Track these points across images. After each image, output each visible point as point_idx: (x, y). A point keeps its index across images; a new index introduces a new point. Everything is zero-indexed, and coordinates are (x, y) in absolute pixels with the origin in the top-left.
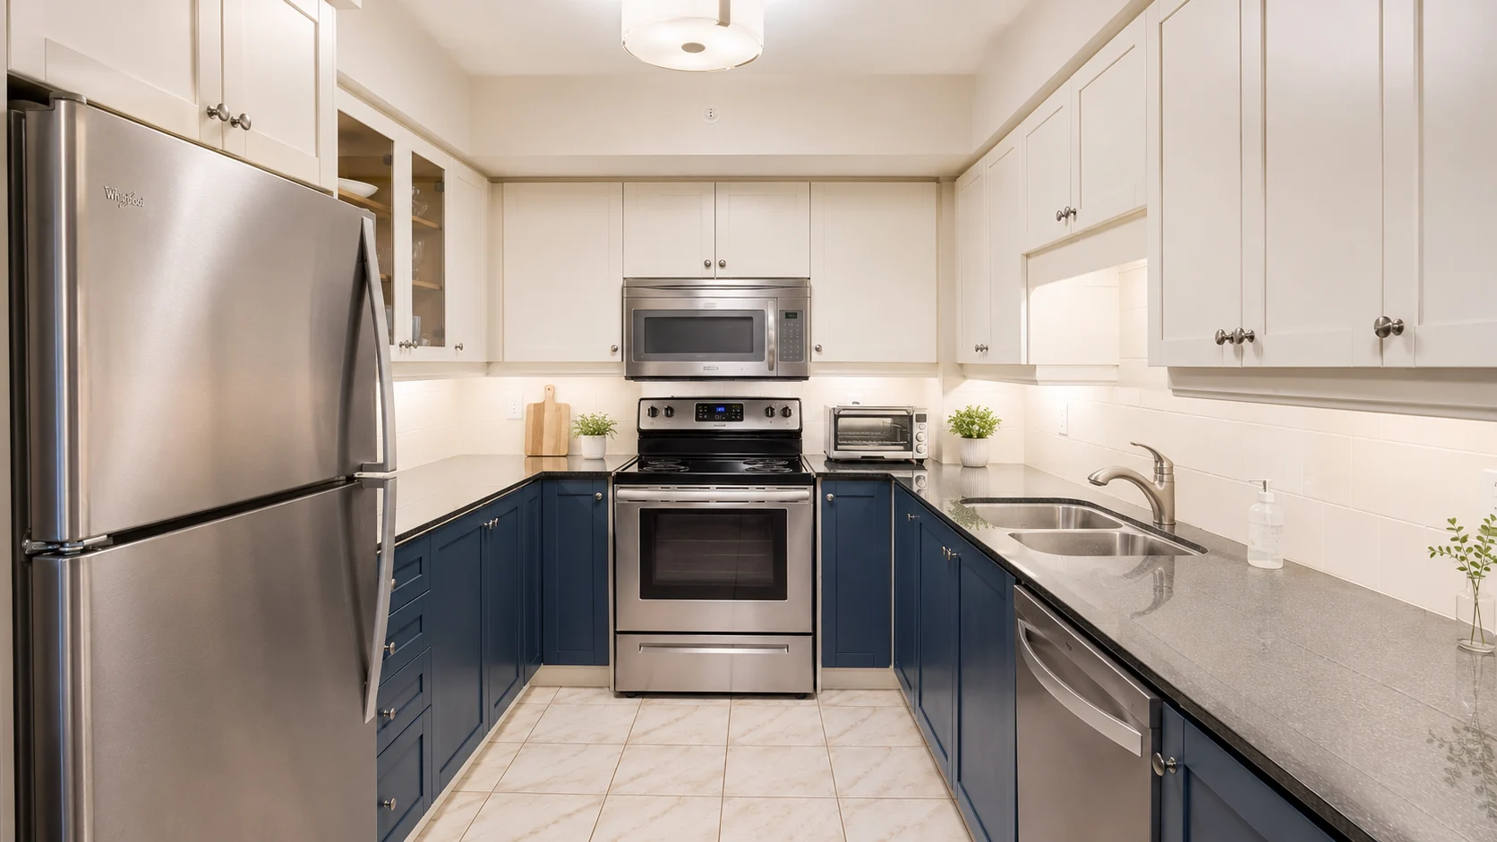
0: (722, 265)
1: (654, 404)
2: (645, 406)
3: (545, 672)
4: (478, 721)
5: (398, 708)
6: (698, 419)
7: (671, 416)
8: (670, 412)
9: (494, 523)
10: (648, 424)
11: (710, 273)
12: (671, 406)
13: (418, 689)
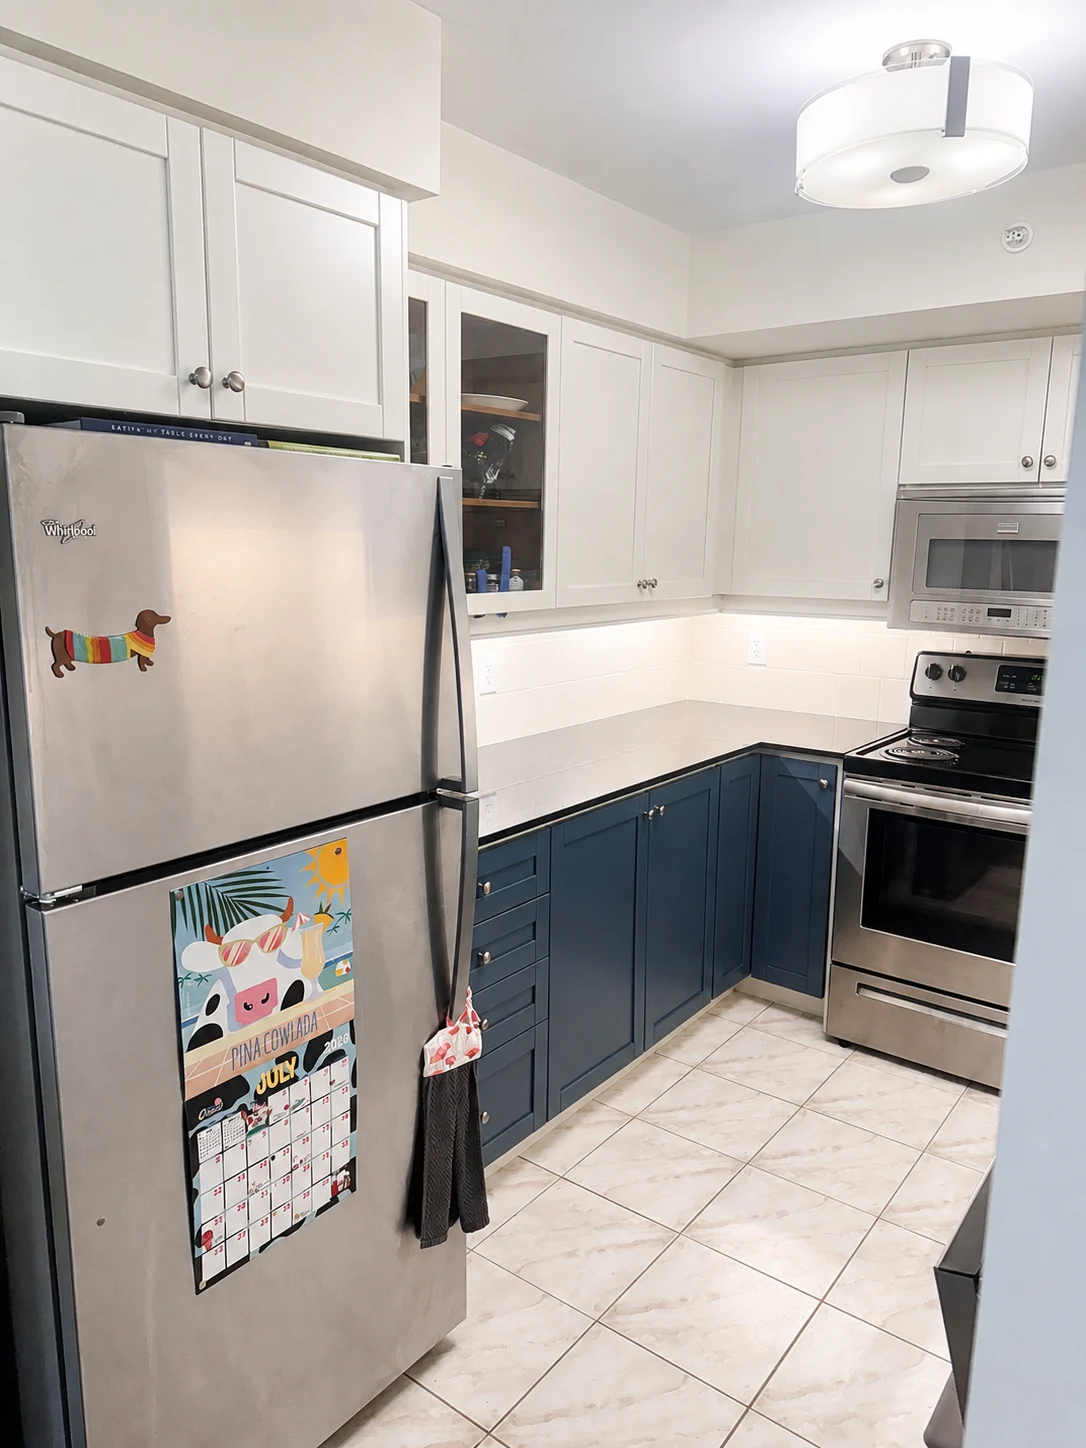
0: (1050, 465)
1: (937, 660)
2: (924, 663)
3: (749, 982)
4: (629, 1040)
5: (492, 1022)
6: (999, 688)
7: (961, 679)
8: (958, 674)
9: (657, 812)
10: (927, 687)
11: (1030, 476)
12: (960, 667)
13: (530, 1000)
